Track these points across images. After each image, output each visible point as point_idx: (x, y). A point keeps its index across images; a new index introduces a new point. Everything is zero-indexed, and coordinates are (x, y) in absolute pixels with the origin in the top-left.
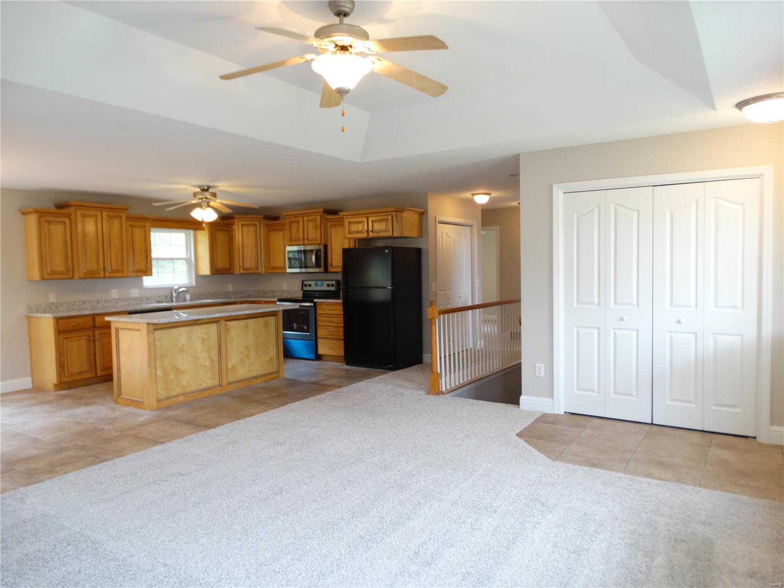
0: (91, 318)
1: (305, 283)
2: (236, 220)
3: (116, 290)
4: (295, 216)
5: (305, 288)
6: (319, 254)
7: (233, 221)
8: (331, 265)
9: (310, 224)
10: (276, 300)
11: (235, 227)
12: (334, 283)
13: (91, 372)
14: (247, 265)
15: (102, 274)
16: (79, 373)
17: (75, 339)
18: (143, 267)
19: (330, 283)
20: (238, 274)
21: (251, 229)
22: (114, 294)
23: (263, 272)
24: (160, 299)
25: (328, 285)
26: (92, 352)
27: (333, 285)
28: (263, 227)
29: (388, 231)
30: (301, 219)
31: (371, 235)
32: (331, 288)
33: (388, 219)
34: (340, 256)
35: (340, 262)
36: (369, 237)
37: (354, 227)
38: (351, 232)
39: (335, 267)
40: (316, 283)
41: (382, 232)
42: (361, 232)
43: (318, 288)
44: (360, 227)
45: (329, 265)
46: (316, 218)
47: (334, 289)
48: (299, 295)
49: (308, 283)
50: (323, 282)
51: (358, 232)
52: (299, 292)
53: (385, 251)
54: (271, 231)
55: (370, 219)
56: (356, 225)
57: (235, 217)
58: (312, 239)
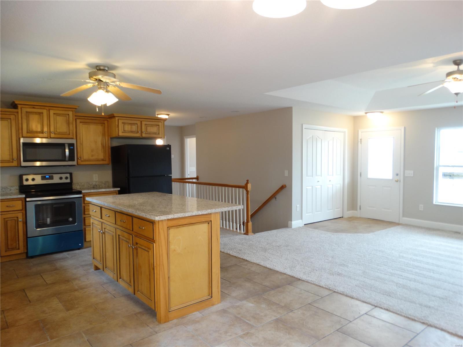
1: (25, 177)
4: (33, 107)
5: (25, 183)
6: (72, 148)
8: (81, 158)
12: (68, 175)
19: (64, 176)
25: (61, 178)
27: (67, 178)
29: (159, 134)
30: (45, 112)
31: (144, 135)
32: (64, 181)
33: (159, 125)
34: (92, 151)
35: (92, 156)
36: (141, 137)
37: (127, 128)
38: (124, 131)
39: (85, 161)
40: (42, 177)
41: (153, 134)
42: (135, 132)
43: (47, 182)
44: (134, 128)
45: (79, 158)
46: (66, 112)
47: (68, 181)
48: (11, 191)
49: (30, 177)
50: (53, 176)
51: (132, 132)
52: (12, 188)
53: (167, 149)
55: (144, 123)
56: (130, 126)
58: (60, 133)
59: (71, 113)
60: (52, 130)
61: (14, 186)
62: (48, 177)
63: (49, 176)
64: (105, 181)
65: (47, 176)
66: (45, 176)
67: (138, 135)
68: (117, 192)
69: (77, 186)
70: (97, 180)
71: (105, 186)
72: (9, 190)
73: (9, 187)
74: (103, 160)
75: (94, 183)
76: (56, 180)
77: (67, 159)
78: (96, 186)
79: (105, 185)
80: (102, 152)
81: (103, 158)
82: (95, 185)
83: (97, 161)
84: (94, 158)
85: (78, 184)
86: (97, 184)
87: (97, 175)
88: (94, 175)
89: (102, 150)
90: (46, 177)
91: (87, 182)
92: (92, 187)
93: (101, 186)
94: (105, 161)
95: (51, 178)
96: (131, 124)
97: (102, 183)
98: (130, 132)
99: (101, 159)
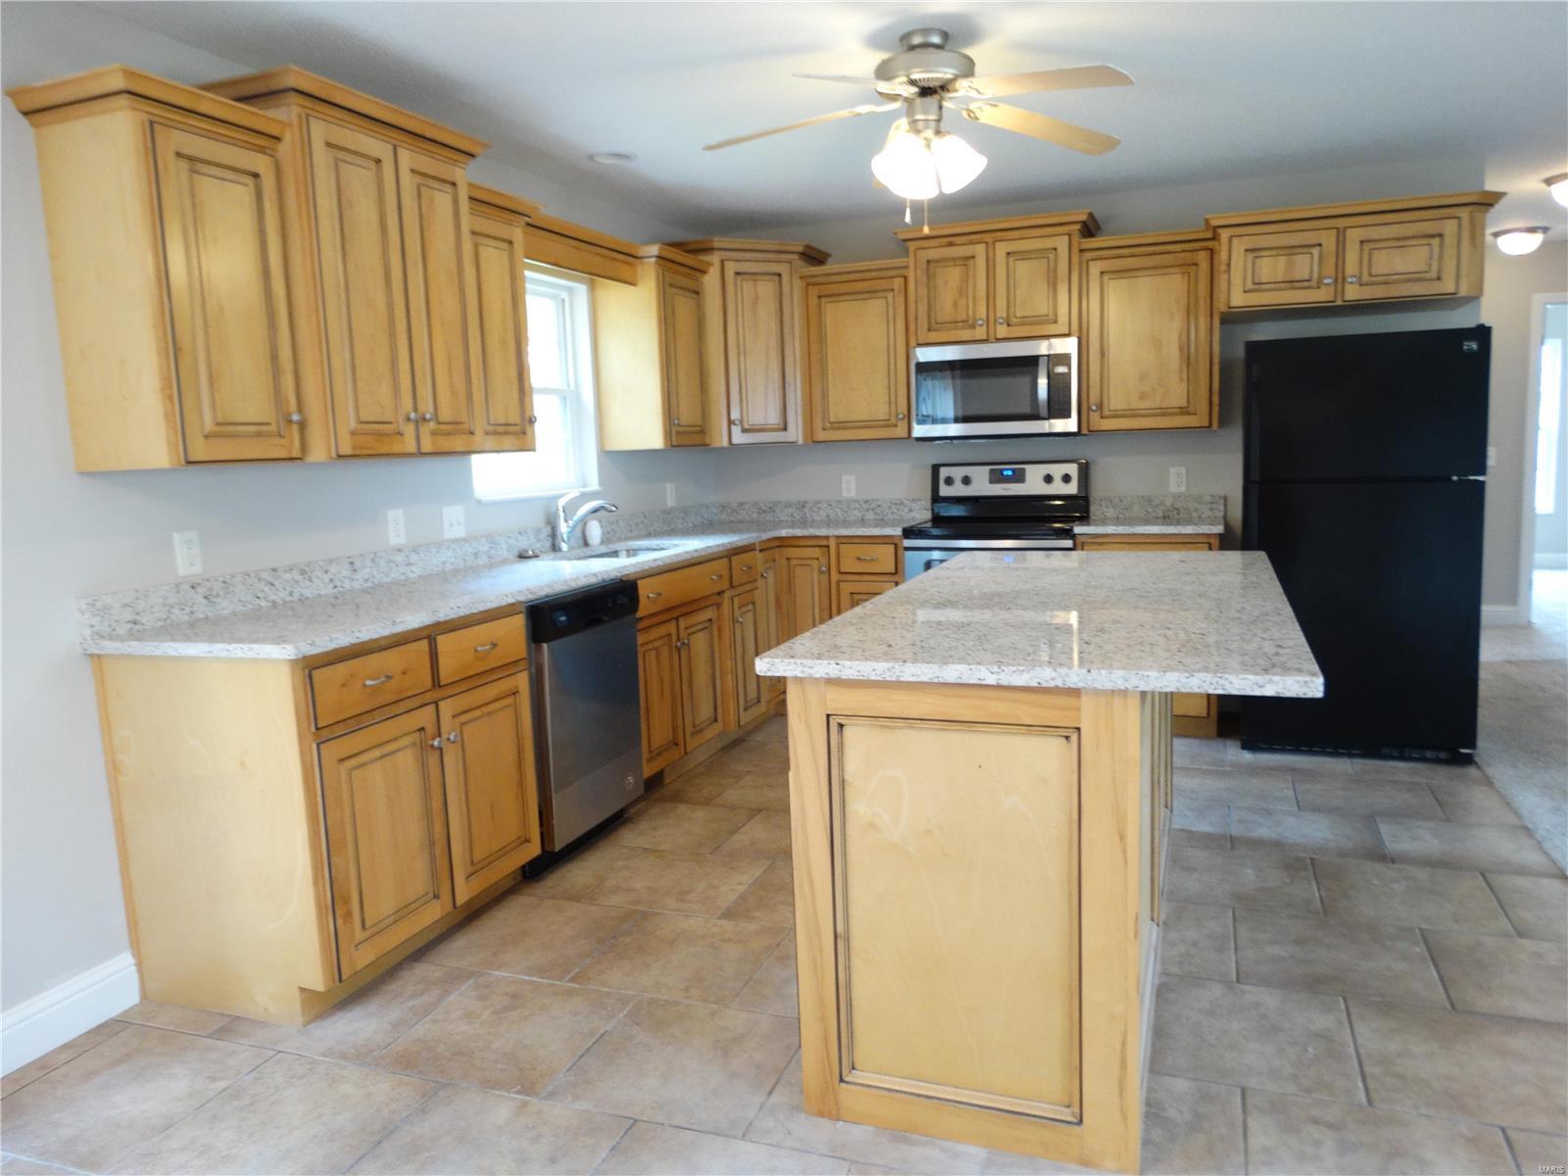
0: (424, 645)
1: (944, 472)
2: (715, 259)
3: (397, 513)
4: (950, 240)
5: (945, 491)
6: (1061, 369)
7: (706, 258)
8: (1100, 407)
9: (1022, 268)
10: (898, 532)
11: (711, 281)
12: (1072, 469)
13: (436, 897)
14: (756, 418)
15: (410, 445)
16: (403, 912)
17: (377, 753)
18: (514, 418)
19: (1057, 470)
20: (723, 448)
21: (766, 289)
22: (396, 527)
23: (801, 442)
24: (523, 543)
25: (1048, 479)
26: (437, 804)
27: (1067, 479)
28: (798, 284)
29: (1439, 279)
30: (980, 250)
31: (1353, 293)
32: (1058, 488)
33: (1441, 235)
34: (1142, 378)
35: (1143, 397)
36: (1339, 302)
37: (1271, 268)
38: (1258, 286)
39: (1115, 417)
40: (992, 471)
41: (1408, 281)
42: (1306, 284)
43: (1004, 489)
44: (1303, 266)
45: (1094, 408)
46: (1048, 243)
47: (1072, 489)
48: (913, 514)
49: (958, 473)
50: (1024, 469)
51: (1291, 284)
52: (914, 505)
53: (1465, 347)
54: (824, 300)
55: (1354, 236)
56: (1282, 260)
57: (716, 245)
58: (1027, 319)
59: (1062, 243)
60: (1001, 312)
61: (920, 500)
62: (1010, 473)
63: (1013, 470)
64: (1212, 496)
65: (1008, 469)
66: (1002, 470)
67: (1320, 296)
68: (1216, 542)
69: (1106, 510)
70: (1183, 489)
71: (1210, 513)
72: (906, 510)
73: (906, 502)
74: (1184, 411)
75: (1169, 503)
76: (1033, 484)
77: (1044, 411)
78: (1175, 512)
79: (1211, 509)
80: (1181, 380)
81: (1184, 403)
82: (1172, 506)
83: (1163, 415)
84: (1148, 404)
85: (1111, 502)
86: (1178, 505)
87: (1183, 470)
88: (1172, 470)
89: (1181, 371)
90: (1005, 473)
91: (1143, 497)
92: (1161, 514)
93: (1195, 515)
94: (1195, 414)
95: (1019, 477)
96: (1291, 250)
97: (1199, 503)
98: (1283, 285)
99: (1177, 410)
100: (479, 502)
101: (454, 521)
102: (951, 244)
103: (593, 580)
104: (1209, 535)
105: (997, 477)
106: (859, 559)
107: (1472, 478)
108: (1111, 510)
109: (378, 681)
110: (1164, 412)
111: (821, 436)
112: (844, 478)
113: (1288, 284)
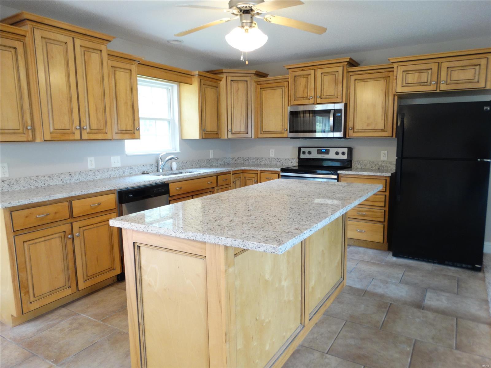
0: (66, 204)
1: (302, 150)
2: (224, 76)
3: (93, 158)
4: (302, 68)
5: (302, 156)
6: (338, 115)
7: (221, 76)
8: (353, 128)
9: (326, 78)
10: (279, 170)
11: (223, 83)
12: (346, 150)
13: (69, 287)
14: (236, 129)
15: (77, 136)
16: (52, 292)
17: (43, 239)
18: (129, 127)
19: (340, 150)
20: (225, 139)
21: (242, 86)
22: (91, 163)
23: (253, 137)
24: (145, 169)
25: (337, 153)
26: (71, 256)
27: (343, 153)
28: (254, 84)
29: (478, 82)
30: (312, 72)
31: (443, 87)
32: (340, 157)
33: (480, 65)
34: (368, 118)
35: (368, 125)
36: (438, 91)
37: (412, 78)
38: (407, 85)
39: (358, 132)
40: (318, 150)
41: (466, 83)
42: (426, 84)
43: (322, 156)
44: (424, 77)
45: (350, 129)
46: (336, 69)
47: (345, 157)
49: (306, 150)
50: (329, 150)
51: (420, 84)
52: (293, 160)
53: (485, 109)
54: (262, 90)
55: (445, 65)
56: (417, 75)
57: (224, 71)
58: (327, 97)
59: (340, 69)
60: (319, 94)
62: (324, 151)
63: (326, 150)
65: (324, 149)
67: (431, 88)
69: (358, 165)
70: (386, 159)
72: (290, 162)
73: (290, 159)
74: (383, 131)
75: (380, 164)
76: (332, 155)
78: (382, 167)
80: (382, 119)
81: (383, 128)
83: (375, 132)
84: (370, 128)
85: (360, 162)
86: (383, 165)
87: (386, 152)
88: (382, 152)
89: (382, 116)
90: (323, 151)
91: (371, 161)
92: (377, 168)
93: (389, 168)
94: (387, 132)
95: (327, 152)
96: (420, 71)
97: (391, 164)
98: (417, 84)
99: (381, 130)
100: (127, 155)
101: (116, 161)
102: (303, 70)
103: (148, 183)
104: (386, 177)
105: (320, 152)
106: (266, 178)
107: (485, 160)
108: (359, 165)
109: (43, 215)
110: (375, 131)
111: (260, 136)
112: (271, 150)
113: (419, 84)
